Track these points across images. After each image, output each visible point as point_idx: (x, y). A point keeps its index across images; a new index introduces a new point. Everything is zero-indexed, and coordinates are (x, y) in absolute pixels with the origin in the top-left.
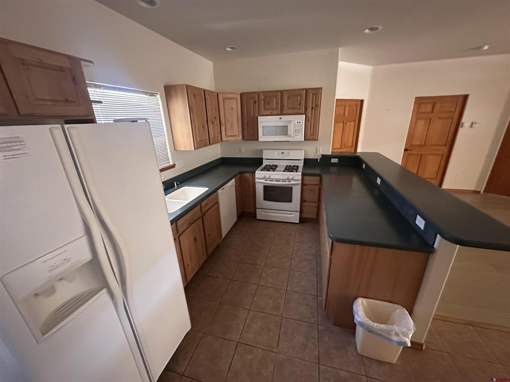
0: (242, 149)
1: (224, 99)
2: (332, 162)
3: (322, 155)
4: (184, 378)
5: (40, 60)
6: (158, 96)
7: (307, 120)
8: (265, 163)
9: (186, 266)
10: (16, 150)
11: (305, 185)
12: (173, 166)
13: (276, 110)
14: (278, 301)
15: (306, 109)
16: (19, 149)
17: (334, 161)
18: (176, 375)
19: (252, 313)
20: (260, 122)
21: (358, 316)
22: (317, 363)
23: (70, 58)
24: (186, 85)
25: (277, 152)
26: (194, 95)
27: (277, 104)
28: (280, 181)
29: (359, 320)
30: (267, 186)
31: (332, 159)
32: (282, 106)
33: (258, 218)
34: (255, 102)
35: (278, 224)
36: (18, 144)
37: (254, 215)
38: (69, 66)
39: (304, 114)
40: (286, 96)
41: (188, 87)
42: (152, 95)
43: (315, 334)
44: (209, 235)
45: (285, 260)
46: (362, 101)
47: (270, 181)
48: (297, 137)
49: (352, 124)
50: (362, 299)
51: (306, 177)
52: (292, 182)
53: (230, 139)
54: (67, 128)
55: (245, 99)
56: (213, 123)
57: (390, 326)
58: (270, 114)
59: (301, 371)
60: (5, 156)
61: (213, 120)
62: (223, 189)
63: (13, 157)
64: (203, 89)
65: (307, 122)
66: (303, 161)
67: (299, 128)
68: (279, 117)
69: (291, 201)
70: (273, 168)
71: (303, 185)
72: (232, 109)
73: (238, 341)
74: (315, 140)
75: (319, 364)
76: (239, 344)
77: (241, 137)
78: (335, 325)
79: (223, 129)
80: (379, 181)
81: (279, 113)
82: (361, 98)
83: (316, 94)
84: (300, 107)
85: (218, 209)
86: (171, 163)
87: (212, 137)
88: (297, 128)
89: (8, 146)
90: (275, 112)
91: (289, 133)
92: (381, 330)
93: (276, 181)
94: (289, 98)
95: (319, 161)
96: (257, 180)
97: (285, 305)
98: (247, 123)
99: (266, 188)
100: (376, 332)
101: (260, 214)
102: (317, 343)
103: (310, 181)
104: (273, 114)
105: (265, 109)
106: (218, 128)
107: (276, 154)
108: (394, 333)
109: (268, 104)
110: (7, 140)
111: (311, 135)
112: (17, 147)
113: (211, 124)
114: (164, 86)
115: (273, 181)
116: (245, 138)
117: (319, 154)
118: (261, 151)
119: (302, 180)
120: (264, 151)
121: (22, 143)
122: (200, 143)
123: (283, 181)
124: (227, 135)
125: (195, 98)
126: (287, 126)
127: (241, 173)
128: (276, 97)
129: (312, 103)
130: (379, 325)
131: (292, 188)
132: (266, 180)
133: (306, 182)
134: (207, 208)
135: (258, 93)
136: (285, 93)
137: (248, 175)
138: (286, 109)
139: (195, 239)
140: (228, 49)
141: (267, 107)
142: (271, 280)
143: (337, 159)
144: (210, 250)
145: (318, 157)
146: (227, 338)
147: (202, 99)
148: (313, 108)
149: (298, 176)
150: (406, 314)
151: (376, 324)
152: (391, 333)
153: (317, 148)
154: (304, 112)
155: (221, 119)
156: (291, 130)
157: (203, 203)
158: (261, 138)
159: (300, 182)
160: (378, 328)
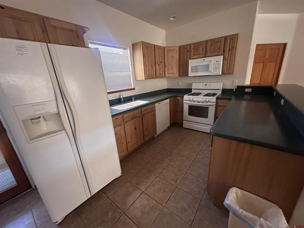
0: (179, 83)
1: (168, 51)
2: (246, 91)
3: (238, 86)
4: (108, 199)
5: (62, 26)
6: (128, 50)
7: (224, 59)
8: (193, 91)
9: (128, 142)
10: (23, 51)
11: (219, 106)
12: (134, 89)
13: (202, 54)
14: (178, 177)
15: (224, 51)
16: (25, 51)
17: (247, 90)
18: (105, 196)
19: (158, 179)
20: (190, 63)
21: (227, 199)
22: (190, 225)
23: (76, 25)
24: (142, 41)
25: (202, 84)
26: (147, 47)
27: (203, 50)
28: (199, 102)
29: (228, 202)
30: (191, 106)
31: (246, 89)
32: (206, 51)
33: (184, 127)
34: (188, 51)
35: (197, 132)
36: (25, 49)
37: (181, 125)
38: (75, 29)
39: (222, 55)
40: (210, 44)
41: (143, 42)
42: (125, 49)
43: (197, 206)
44: (146, 129)
45: (192, 154)
46: (285, 45)
47: (193, 102)
48: (216, 72)
49: (274, 64)
50: (237, 189)
51: (219, 101)
52: (209, 104)
53: (170, 75)
54: (49, 45)
55: (182, 49)
56: (159, 65)
57: (256, 217)
58: (197, 57)
59: (176, 225)
60: (18, 53)
61: (160, 64)
62: (160, 103)
63: (22, 54)
64: (153, 44)
65: (224, 61)
66: (221, 90)
67: (217, 66)
68: (203, 59)
69: (207, 117)
70: (197, 94)
71: (217, 106)
72: (173, 56)
73: (143, 191)
74: (231, 74)
75: (191, 226)
76: (143, 193)
77: (177, 75)
78: (214, 205)
79: (166, 69)
80: (282, 102)
81: (204, 56)
82: (284, 42)
83: (233, 39)
84: (220, 50)
85: (154, 115)
86: (133, 87)
87: (158, 73)
88: (215, 66)
89: (21, 49)
90: (201, 56)
91: (210, 69)
92: (246, 217)
93: (197, 102)
94: (211, 45)
95: (234, 90)
96: (184, 101)
97: (182, 180)
98: (182, 65)
99: (190, 107)
100: (241, 217)
101: (186, 125)
102: (195, 212)
103: (222, 103)
104: (199, 57)
105: (194, 55)
106: (163, 68)
107: (201, 86)
108: (258, 224)
109: (196, 51)
110: (20, 46)
111: (227, 70)
112: (24, 50)
113: (158, 65)
114: (132, 44)
115: (195, 102)
116: (180, 75)
117: (235, 85)
118: (191, 84)
119: (217, 102)
120: (193, 84)
121: (26, 49)
122: (149, 76)
123: (202, 103)
124: (169, 73)
125: (147, 49)
126: (209, 65)
127: (175, 97)
128: (202, 45)
129: (230, 46)
130: (244, 211)
131: (208, 108)
132: (190, 102)
133: (220, 104)
134: (146, 112)
135: (190, 45)
136: (208, 42)
137: (179, 98)
138: (209, 53)
139: (135, 128)
140: (172, 19)
141: (196, 53)
142: (178, 163)
143: (251, 89)
144: (147, 139)
145: (234, 87)
146: (138, 187)
147: (152, 50)
148: (229, 50)
149: (213, 99)
150: (281, 214)
151: (241, 210)
152: (256, 223)
153: (233, 81)
154: (222, 54)
155: (165, 63)
156: (211, 68)
157: (143, 109)
158: (190, 74)
159: (215, 103)
160: (243, 214)
